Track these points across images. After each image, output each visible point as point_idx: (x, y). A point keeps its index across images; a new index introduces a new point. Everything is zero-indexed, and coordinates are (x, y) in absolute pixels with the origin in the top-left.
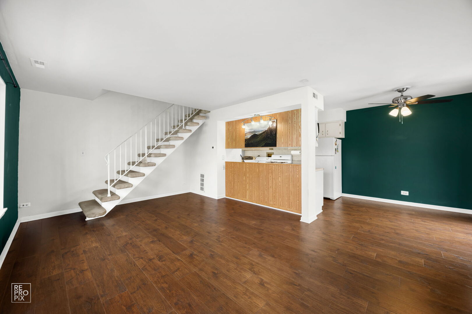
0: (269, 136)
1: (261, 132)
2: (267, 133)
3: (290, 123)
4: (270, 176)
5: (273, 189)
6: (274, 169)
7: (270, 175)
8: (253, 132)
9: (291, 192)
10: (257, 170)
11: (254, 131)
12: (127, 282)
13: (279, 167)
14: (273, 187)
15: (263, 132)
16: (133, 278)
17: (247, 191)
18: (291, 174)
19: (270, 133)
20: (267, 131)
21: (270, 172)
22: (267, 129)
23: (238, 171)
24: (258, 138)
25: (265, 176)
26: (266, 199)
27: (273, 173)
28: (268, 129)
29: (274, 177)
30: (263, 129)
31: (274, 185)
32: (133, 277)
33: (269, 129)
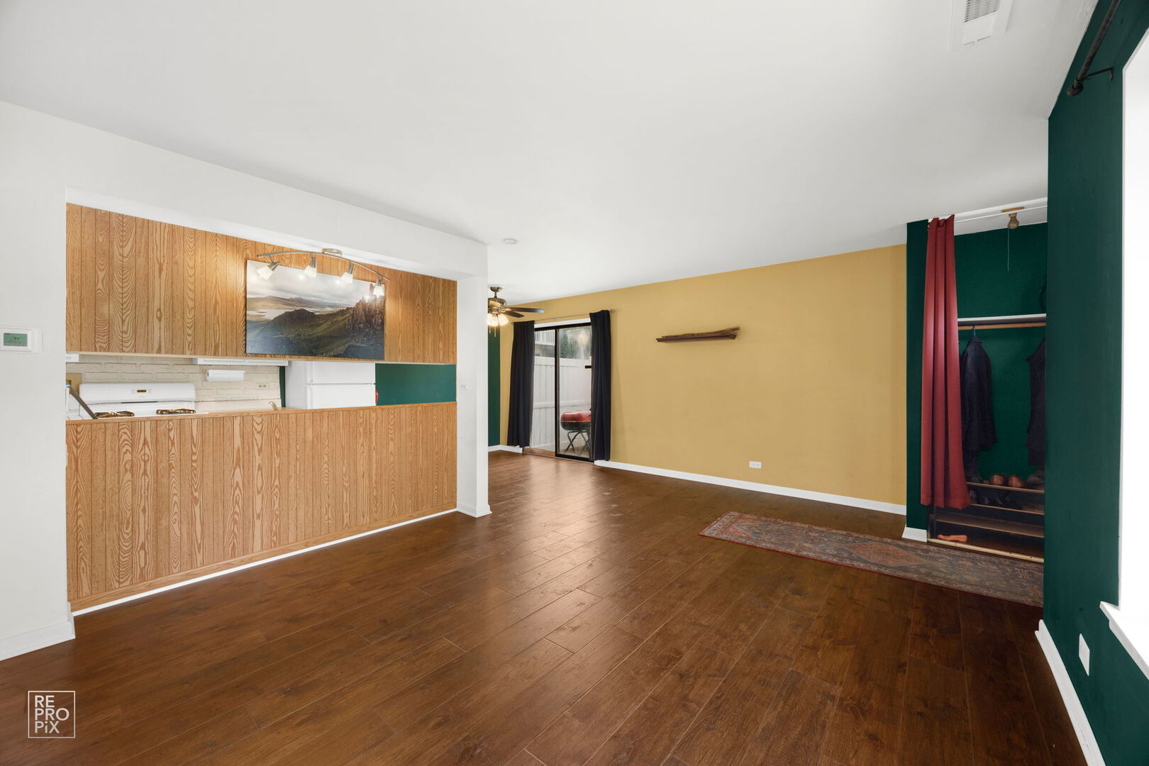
0: (362, 326)
1: (329, 310)
2: (353, 315)
3: (418, 305)
4: (362, 445)
5: (370, 481)
6: (373, 422)
7: (361, 441)
8: (291, 300)
9: (422, 470)
10: (309, 434)
11: (300, 301)
12: (774, 680)
13: (388, 415)
14: (369, 475)
15: (339, 309)
16: (759, 677)
17: (258, 523)
18: (421, 429)
19: (364, 317)
20: (354, 309)
21: (362, 432)
22: (353, 305)
23: (193, 453)
24: (319, 325)
25: (343, 448)
26: (346, 515)
27: (371, 432)
28: (358, 304)
29: (374, 444)
30: (337, 302)
31: (374, 465)
32: (756, 677)
33: (360, 307)
